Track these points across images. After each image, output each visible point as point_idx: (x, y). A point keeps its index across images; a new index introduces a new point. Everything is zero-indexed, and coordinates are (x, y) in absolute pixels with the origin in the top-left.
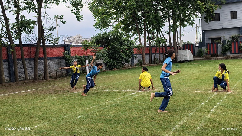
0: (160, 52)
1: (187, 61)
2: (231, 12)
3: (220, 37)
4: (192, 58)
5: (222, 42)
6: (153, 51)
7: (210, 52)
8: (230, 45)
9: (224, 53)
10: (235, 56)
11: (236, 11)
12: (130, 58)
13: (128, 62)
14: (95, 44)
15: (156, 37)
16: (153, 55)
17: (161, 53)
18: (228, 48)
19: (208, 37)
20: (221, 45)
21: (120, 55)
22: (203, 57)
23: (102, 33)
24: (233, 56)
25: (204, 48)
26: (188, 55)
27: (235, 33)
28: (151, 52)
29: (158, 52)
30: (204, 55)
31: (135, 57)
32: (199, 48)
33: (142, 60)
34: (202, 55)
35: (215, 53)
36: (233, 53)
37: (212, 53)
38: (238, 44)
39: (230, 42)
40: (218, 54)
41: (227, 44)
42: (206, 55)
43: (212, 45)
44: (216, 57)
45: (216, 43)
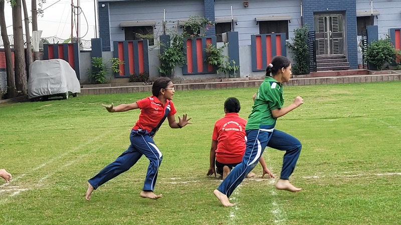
1: (61, 96)
3: (152, 24)
4: (76, 87)
8: (182, 49)
9: (165, 72)
10: (195, 81)
18: (177, 57)
19: (117, 24)
20: (157, 47)
22: (106, 83)
24: (191, 81)
26: (63, 76)
32: (92, 56)
34: (103, 78)
35: (141, 71)
36: (189, 71)
37: (131, 74)
38: (201, 48)
39: (180, 39)
40: (149, 76)
41: (173, 44)
42: (113, 78)
43: (130, 47)
44: (144, 83)
45: (142, 42)
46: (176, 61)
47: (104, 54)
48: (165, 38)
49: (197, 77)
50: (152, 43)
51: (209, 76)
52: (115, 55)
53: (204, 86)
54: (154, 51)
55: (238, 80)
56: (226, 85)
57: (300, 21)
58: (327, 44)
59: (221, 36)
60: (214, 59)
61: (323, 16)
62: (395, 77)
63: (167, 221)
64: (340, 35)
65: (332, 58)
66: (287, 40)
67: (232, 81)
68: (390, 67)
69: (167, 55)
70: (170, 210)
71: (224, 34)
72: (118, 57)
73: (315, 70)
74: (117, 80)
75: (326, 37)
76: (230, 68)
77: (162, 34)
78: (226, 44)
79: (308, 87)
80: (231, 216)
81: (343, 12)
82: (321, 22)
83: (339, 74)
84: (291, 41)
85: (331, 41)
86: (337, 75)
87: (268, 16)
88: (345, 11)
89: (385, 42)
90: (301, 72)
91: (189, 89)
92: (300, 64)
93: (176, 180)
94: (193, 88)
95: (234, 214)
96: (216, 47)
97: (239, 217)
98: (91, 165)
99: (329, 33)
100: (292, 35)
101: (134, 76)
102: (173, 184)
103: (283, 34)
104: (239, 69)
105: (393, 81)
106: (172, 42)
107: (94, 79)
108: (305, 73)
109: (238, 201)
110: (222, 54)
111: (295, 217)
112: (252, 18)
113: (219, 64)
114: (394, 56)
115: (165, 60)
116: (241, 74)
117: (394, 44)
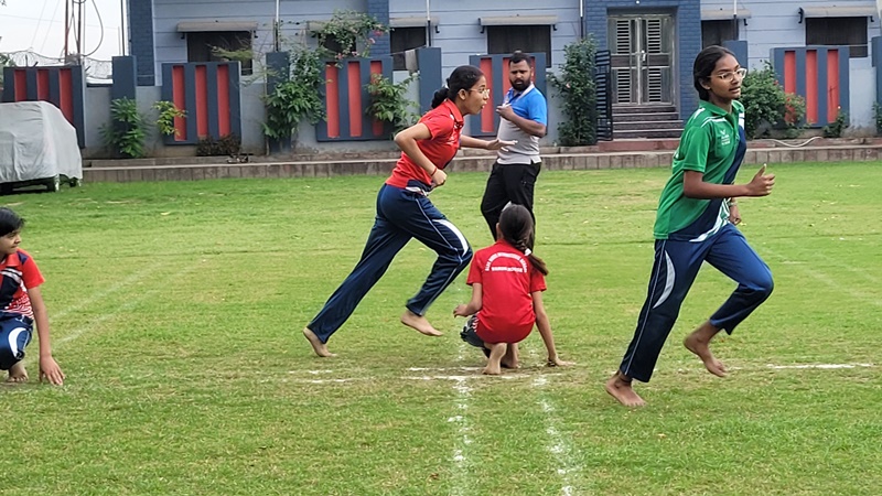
4: (75, 169)
5: (263, 61)
7: (186, 124)
8: (316, 84)
9: (278, 135)
10: (344, 156)
18: (304, 103)
20: (260, 79)
22: (144, 157)
24: (334, 156)
25: (146, 100)
30: (149, 144)
32: (113, 96)
34: (137, 146)
35: (223, 131)
36: (331, 134)
37: (202, 136)
38: (359, 84)
39: (311, 62)
40: (240, 143)
41: (296, 73)
42: (159, 146)
43: (198, 79)
44: (229, 158)
45: (226, 65)
46: (303, 110)
47: (141, 91)
48: (278, 59)
49: (347, 148)
50: (248, 70)
51: (373, 146)
52: (165, 94)
53: (364, 167)
54: (252, 87)
57: (577, 26)
58: (635, 80)
59: (403, 57)
60: (387, 107)
61: (628, 18)
62: (784, 155)
63: (310, 468)
64: (665, 60)
65: (645, 111)
66: (548, 70)
68: (771, 132)
69: (283, 96)
70: (315, 443)
71: (410, 54)
72: (171, 100)
73: (609, 136)
74: (169, 149)
75: (634, 64)
77: (271, 49)
78: (415, 74)
79: (595, 173)
80: (456, 458)
81: (672, 11)
82: (622, 31)
83: (660, 147)
84: (557, 70)
85: (644, 72)
86: (658, 149)
87: (507, 13)
88: (677, 7)
89: (763, 77)
90: (578, 141)
91: (331, 173)
92: (576, 122)
93: (321, 376)
94: (340, 173)
95: (463, 454)
96: (391, 81)
97: (474, 461)
98: (123, 339)
99: (640, 54)
100: (559, 59)
101: (208, 142)
102: (316, 385)
103: (540, 56)
105: (779, 163)
106: (293, 67)
107: (117, 147)
108: (586, 142)
109: (469, 424)
110: (405, 97)
111: (602, 462)
112: (473, 18)
113: (397, 119)
114: (781, 108)
115: (279, 107)
117: (782, 82)
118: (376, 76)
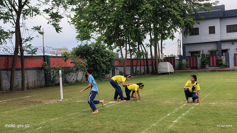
0: (141, 64)
1: (167, 73)
2: (209, 27)
3: (199, 51)
4: (173, 71)
5: (201, 55)
6: (135, 64)
7: (190, 64)
8: (209, 58)
9: (203, 66)
10: (213, 69)
11: (214, 26)
12: (110, 69)
13: (108, 73)
14: (76, 56)
15: (137, 50)
16: (134, 67)
17: (142, 66)
18: (207, 61)
19: (188, 51)
20: (200, 58)
21: (101, 67)
22: (183, 69)
23: (83, 45)
24: (212, 69)
25: (184, 61)
26: (169, 67)
27: (213, 47)
28: (133, 65)
29: (139, 64)
30: (184, 68)
31: (117, 69)
32: (179, 61)
33: (123, 71)
35: (195, 66)
36: (211, 66)
37: (192, 66)
38: (216, 58)
39: (208, 55)
40: (197, 67)
42: (186, 68)
43: (191, 58)
44: (196, 69)
45: (196, 56)
48: (203, 55)
49: (214, 68)
50: (199, 56)
51: (218, 67)
52: (187, 60)
53: (216, 71)
55: (229, 69)
56: (224, 71)
60: (220, 62)
67: (226, 69)
69: (204, 60)
71: (224, 54)
76: (226, 65)
78: (225, 57)
91: (211, 72)
96: (221, 58)
104: (229, 65)
106: (205, 56)
107: (179, 68)
110: (223, 60)
112: (236, 48)
113: (222, 63)
115: (203, 62)
116: (230, 67)
118: (218, 57)
